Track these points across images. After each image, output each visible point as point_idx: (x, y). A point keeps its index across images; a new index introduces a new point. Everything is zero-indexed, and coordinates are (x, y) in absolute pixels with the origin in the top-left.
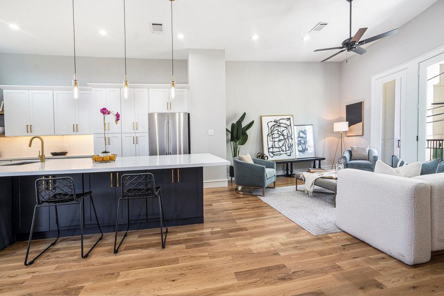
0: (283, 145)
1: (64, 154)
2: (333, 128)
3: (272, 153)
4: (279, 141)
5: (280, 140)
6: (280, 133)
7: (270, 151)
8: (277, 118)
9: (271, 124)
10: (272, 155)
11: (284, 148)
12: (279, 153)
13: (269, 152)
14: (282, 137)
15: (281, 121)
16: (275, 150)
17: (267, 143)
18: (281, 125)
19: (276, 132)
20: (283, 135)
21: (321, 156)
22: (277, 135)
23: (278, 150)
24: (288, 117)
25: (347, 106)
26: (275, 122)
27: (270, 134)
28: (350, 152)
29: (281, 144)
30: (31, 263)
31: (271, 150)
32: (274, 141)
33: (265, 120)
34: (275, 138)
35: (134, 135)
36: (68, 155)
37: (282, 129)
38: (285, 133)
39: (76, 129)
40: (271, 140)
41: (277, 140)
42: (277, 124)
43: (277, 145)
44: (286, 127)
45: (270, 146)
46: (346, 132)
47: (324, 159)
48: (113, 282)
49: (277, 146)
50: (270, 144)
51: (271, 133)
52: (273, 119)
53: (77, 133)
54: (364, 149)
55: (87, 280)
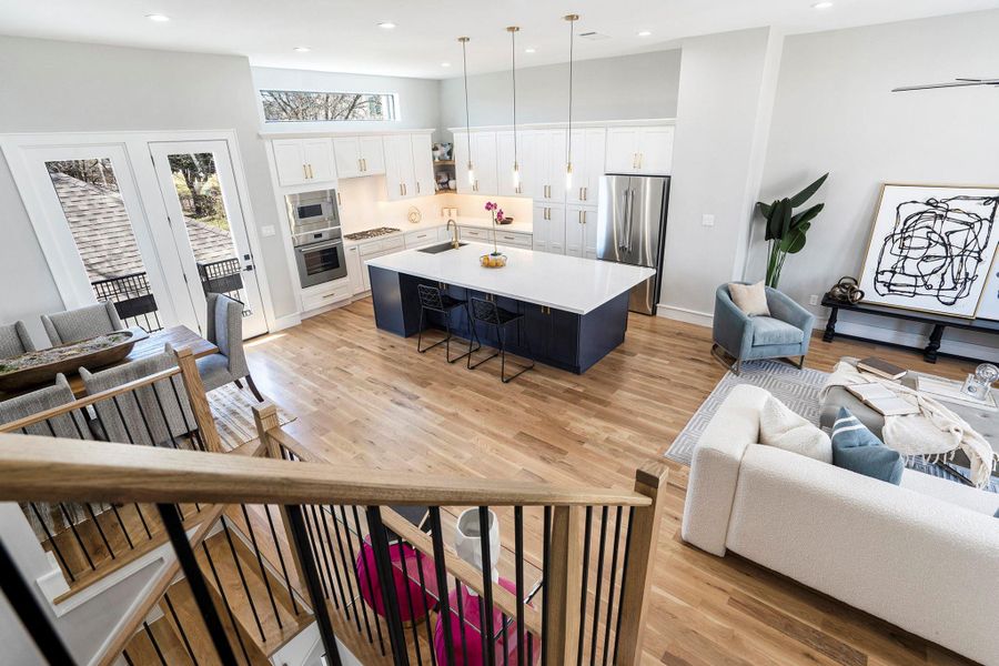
0: (933, 273)
3: (888, 285)
4: (925, 258)
5: (929, 257)
6: (935, 237)
7: (880, 278)
8: (939, 194)
9: (909, 210)
10: (885, 290)
11: (935, 281)
12: (912, 289)
13: (876, 280)
14: (938, 251)
15: (952, 205)
16: (898, 279)
17: (881, 255)
18: (950, 215)
19: (921, 232)
20: (947, 246)
22: (924, 243)
23: (912, 281)
24: (991, 193)
26: (928, 203)
27: (896, 237)
29: (927, 267)
30: (424, 351)
31: (886, 277)
32: (906, 257)
33: (892, 197)
34: (910, 248)
37: (948, 226)
38: (957, 241)
40: (897, 251)
41: (917, 254)
42: (935, 209)
43: (910, 267)
44: (970, 226)
45: (886, 265)
48: (447, 390)
49: (911, 270)
50: (890, 262)
51: (902, 234)
52: (924, 194)
55: (436, 381)
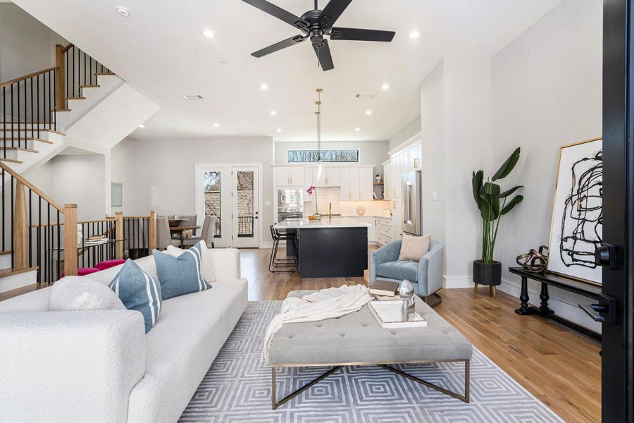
3: (572, 253)
7: (566, 245)
10: (568, 259)
12: (593, 259)
13: (561, 247)
17: (563, 220)
23: (591, 248)
26: (597, 158)
27: (575, 198)
31: (569, 245)
32: (584, 220)
34: (586, 209)
40: (576, 214)
43: (589, 231)
45: (568, 233)
50: (571, 226)
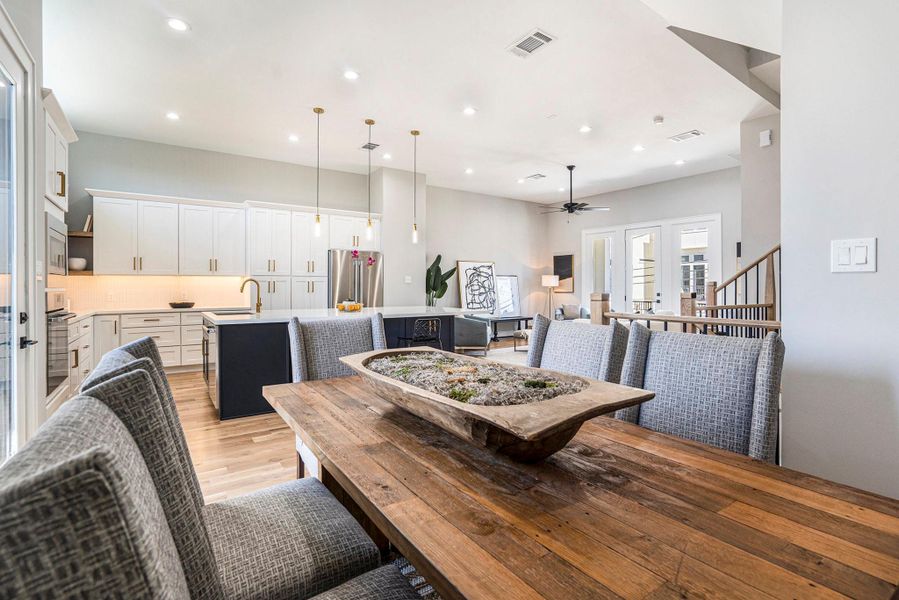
0: (484, 300)
1: (188, 305)
2: (541, 282)
4: (480, 294)
6: (480, 284)
8: (477, 265)
9: (470, 272)
11: (485, 304)
12: (481, 309)
14: (482, 290)
15: (482, 269)
16: (475, 305)
17: (466, 296)
18: (481, 274)
19: (475, 283)
20: (484, 288)
21: (526, 316)
22: (477, 287)
23: (478, 305)
24: (489, 264)
25: (555, 258)
28: (562, 310)
29: (482, 298)
32: (474, 294)
33: (463, 267)
34: (474, 290)
35: (308, 279)
36: (194, 308)
37: (483, 279)
38: (486, 284)
39: (214, 267)
40: (471, 292)
41: (477, 293)
42: (477, 272)
43: (477, 299)
44: (487, 277)
45: (469, 300)
46: (553, 288)
47: (532, 319)
49: (478, 301)
51: (470, 284)
52: (472, 265)
53: (215, 273)
54: (575, 307)
